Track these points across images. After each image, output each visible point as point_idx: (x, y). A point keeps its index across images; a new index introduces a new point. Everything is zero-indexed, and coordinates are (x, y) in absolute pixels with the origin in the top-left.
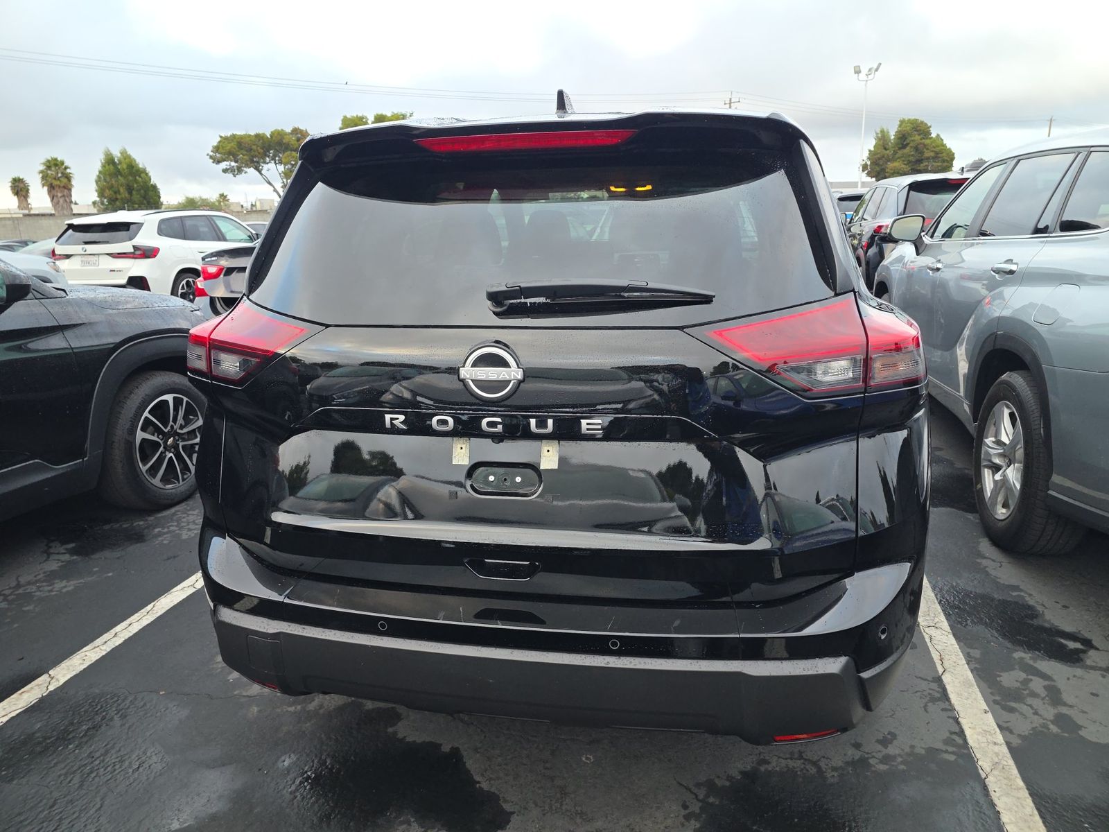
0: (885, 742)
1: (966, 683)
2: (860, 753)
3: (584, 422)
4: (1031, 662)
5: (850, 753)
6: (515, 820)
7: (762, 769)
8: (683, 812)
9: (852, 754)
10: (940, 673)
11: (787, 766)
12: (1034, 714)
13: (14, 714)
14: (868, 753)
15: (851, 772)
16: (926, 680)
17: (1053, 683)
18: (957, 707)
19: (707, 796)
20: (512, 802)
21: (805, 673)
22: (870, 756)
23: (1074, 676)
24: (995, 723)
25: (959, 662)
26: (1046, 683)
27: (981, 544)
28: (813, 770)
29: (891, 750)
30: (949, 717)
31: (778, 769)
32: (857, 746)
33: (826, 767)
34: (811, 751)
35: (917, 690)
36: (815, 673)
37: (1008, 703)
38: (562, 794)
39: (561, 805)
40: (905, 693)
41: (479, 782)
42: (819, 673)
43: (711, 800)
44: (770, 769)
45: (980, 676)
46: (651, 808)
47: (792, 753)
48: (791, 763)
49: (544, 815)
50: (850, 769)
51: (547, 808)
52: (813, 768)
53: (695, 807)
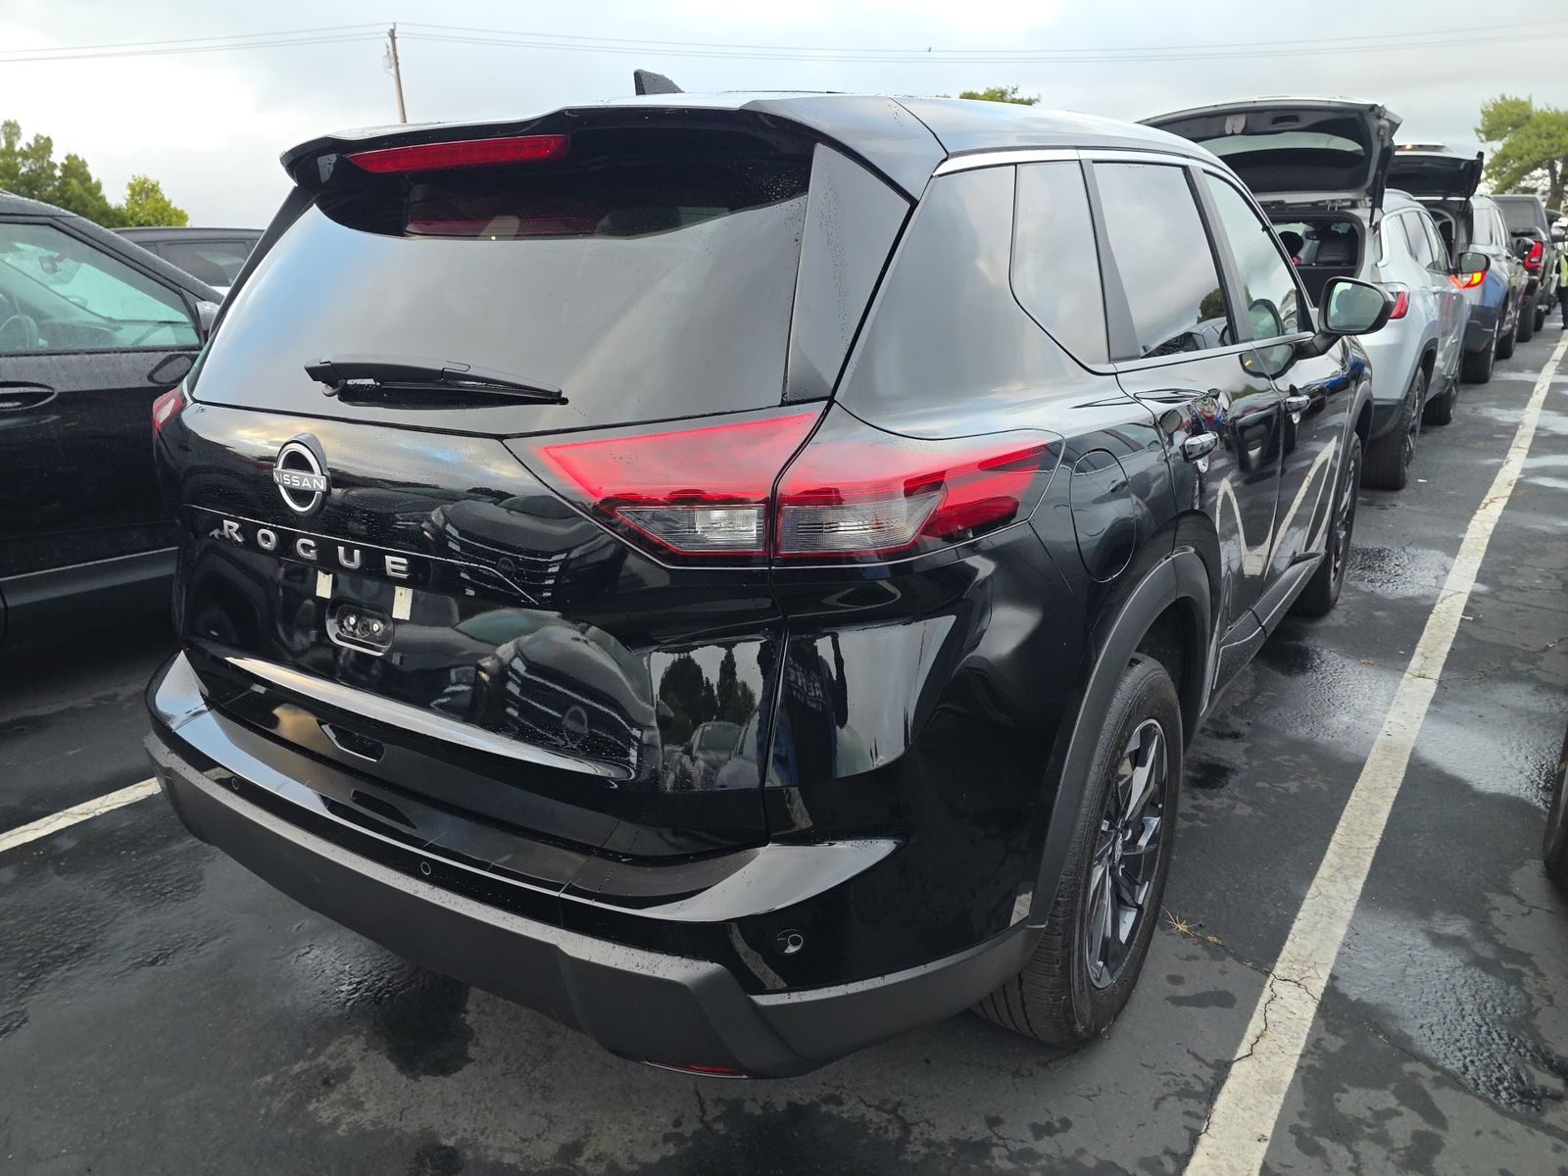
0: (1041, 1131)
1: (1270, 1087)
2: (988, 1133)
3: (389, 559)
4: (1427, 1086)
5: (973, 1128)
6: (469, 1069)
7: (824, 1109)
8: (671, 1129)
9: (978, 1130)
10: (1238, 1056)
11: (863, 1116)
12: (1351, 1169)
13: (115, 807)
14: (1001, 1138)
15: (950, 1155)
16: (1203, 1061)
17: (1438, 1132)
18: (1215, 1117)
19: (717, 1120)
20: (482, 1047)
21: (636, 970)
22: (1001, 1142)
23: (1495, 1132)
24: (1261, 1162)
25: (1290, 1050)
26: (1425, 1126)
27: (1525, 868)
28: (894, 1133)
29: (1045, 1146)
30: (1185, 1127)
31: (845, 1116)
32: (993, 1122)
33: (919, 1136)
34: (916, 1108)
35: (1173, 1071)
36: (650, 974)
37: (1316, 1138)
38: (545, 1056)
39: (533, 1070)
40: (1145, 1071)
41: (467, 1012)
42: (656, 975)
43: (718, 1126)
44: (835, 1112)
45: (1305, 1080)
46: (635, 1110)
47: (885, 1101)
48: (872, 1115)
49: (504, 1075)
50: (953, 1150)
51: (514, 1068)
52: (897, 1131)
53: (689, 1128)
